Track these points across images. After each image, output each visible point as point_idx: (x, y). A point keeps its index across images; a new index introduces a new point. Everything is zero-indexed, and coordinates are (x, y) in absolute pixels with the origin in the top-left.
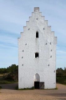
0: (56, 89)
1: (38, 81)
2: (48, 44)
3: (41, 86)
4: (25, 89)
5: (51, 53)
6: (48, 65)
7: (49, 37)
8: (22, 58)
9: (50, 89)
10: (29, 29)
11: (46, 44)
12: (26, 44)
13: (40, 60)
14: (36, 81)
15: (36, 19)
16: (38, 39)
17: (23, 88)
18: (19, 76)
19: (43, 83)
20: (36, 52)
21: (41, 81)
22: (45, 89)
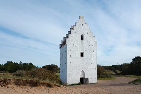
0: (97, 83)
1: (83, 77)
2: (91, 46)
3: (86, 81)
4: (73, 85)
5: (93, 54)
6: (91, 63)
7: (92, 40)
8: (71, 56)
9: (93, 84)
10: (76, 32)
11: (90, 46)
12: (74, 45)
13: (85, 59)
14: (82, 77)
15: (81, 25)
16: (83, 41)
17: (71, 84)
18: (67, 73)
19: (87, 79)
20: (81, 52)
21: (86, 77)
22: (89, 84)
